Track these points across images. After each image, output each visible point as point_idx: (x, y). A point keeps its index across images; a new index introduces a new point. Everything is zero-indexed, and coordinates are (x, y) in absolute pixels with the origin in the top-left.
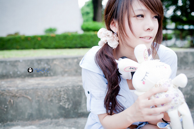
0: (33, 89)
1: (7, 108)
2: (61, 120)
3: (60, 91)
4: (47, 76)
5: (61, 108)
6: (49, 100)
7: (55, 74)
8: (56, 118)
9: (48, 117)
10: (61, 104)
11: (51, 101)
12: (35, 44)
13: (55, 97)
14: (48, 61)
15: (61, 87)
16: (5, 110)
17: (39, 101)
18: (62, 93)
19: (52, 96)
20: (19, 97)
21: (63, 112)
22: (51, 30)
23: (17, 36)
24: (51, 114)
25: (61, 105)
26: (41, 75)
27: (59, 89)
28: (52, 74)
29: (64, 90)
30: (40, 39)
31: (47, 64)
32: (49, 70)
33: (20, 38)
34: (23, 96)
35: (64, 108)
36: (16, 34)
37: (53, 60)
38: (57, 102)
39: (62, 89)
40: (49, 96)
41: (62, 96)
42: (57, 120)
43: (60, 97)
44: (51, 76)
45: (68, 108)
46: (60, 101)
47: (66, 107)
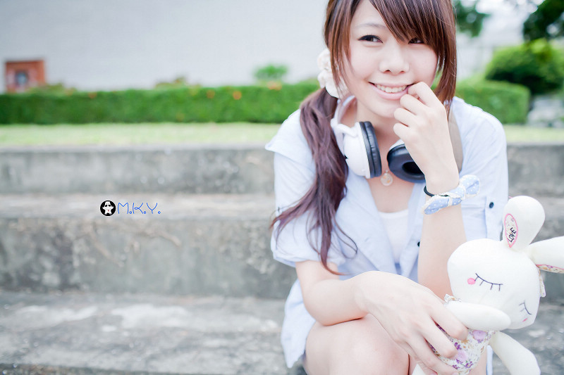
0: (184, 220)
1: (125, 261)
2: (248, 302)
3: (249, 230)
4: (228, 192)
5: (250, 271)
6: (222, 249)
7: (250, 189)
8: (236, 294)
9: (216, 291)
10: (250, 261)
11: (227, 252)
12: (225, 109)
13: (237, 243)
14: (233, 154)
15: (253, 221)
16: (121, 265)
17: (197, 250)
18: (254, 235)
19: (229, 242)
20: (153, 238)
21: (254, 281)
22: (272, 72)
23: (179, 87)
24: (225, 285)
25: (249, 266)
26: (215, 190)
27: (247, 225)
28: (242, 187)
29: (258, 229)
30: (238, 95)
31: (231, 161)
32: (235, 176)
33: (186, 91)
34: (162, 237)
35: (256, 274)
36: (179, 80)
37: (247, 151)
38: (240, 255)
39: (254, 226)
40: (222, 240)
41: (254, 242)
42: (237, 301)
43: (249, 244)
44: (239, 192)
45: (266, 274)
46: (248, 254)
47: (263, 269)
